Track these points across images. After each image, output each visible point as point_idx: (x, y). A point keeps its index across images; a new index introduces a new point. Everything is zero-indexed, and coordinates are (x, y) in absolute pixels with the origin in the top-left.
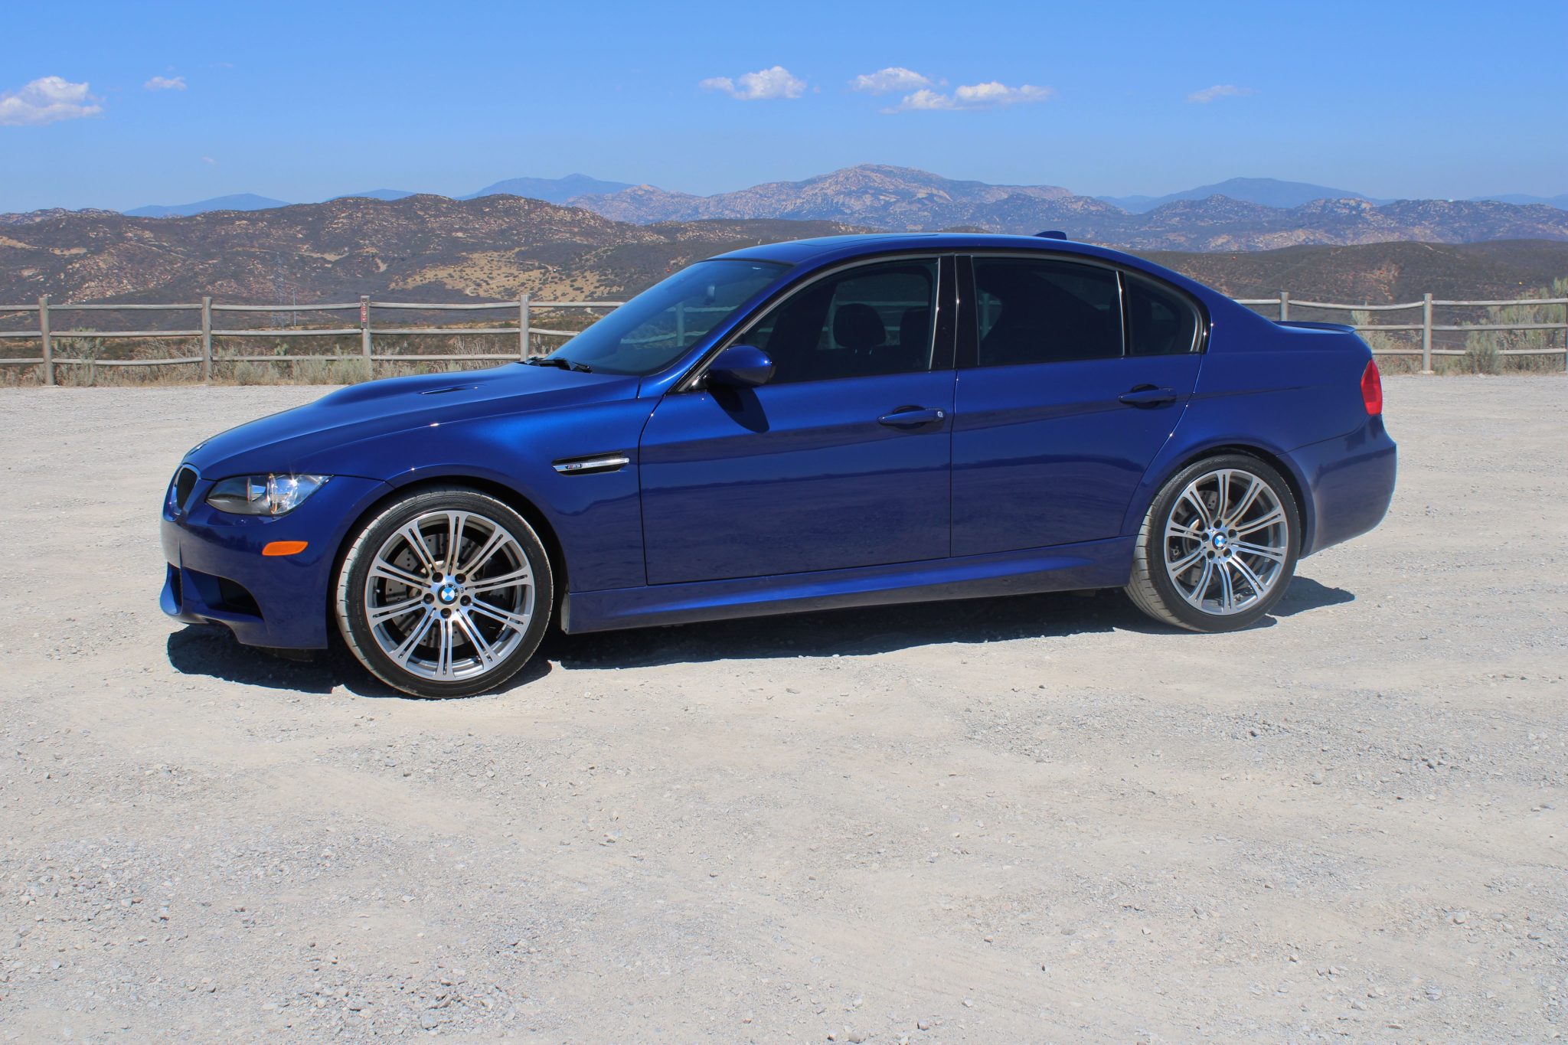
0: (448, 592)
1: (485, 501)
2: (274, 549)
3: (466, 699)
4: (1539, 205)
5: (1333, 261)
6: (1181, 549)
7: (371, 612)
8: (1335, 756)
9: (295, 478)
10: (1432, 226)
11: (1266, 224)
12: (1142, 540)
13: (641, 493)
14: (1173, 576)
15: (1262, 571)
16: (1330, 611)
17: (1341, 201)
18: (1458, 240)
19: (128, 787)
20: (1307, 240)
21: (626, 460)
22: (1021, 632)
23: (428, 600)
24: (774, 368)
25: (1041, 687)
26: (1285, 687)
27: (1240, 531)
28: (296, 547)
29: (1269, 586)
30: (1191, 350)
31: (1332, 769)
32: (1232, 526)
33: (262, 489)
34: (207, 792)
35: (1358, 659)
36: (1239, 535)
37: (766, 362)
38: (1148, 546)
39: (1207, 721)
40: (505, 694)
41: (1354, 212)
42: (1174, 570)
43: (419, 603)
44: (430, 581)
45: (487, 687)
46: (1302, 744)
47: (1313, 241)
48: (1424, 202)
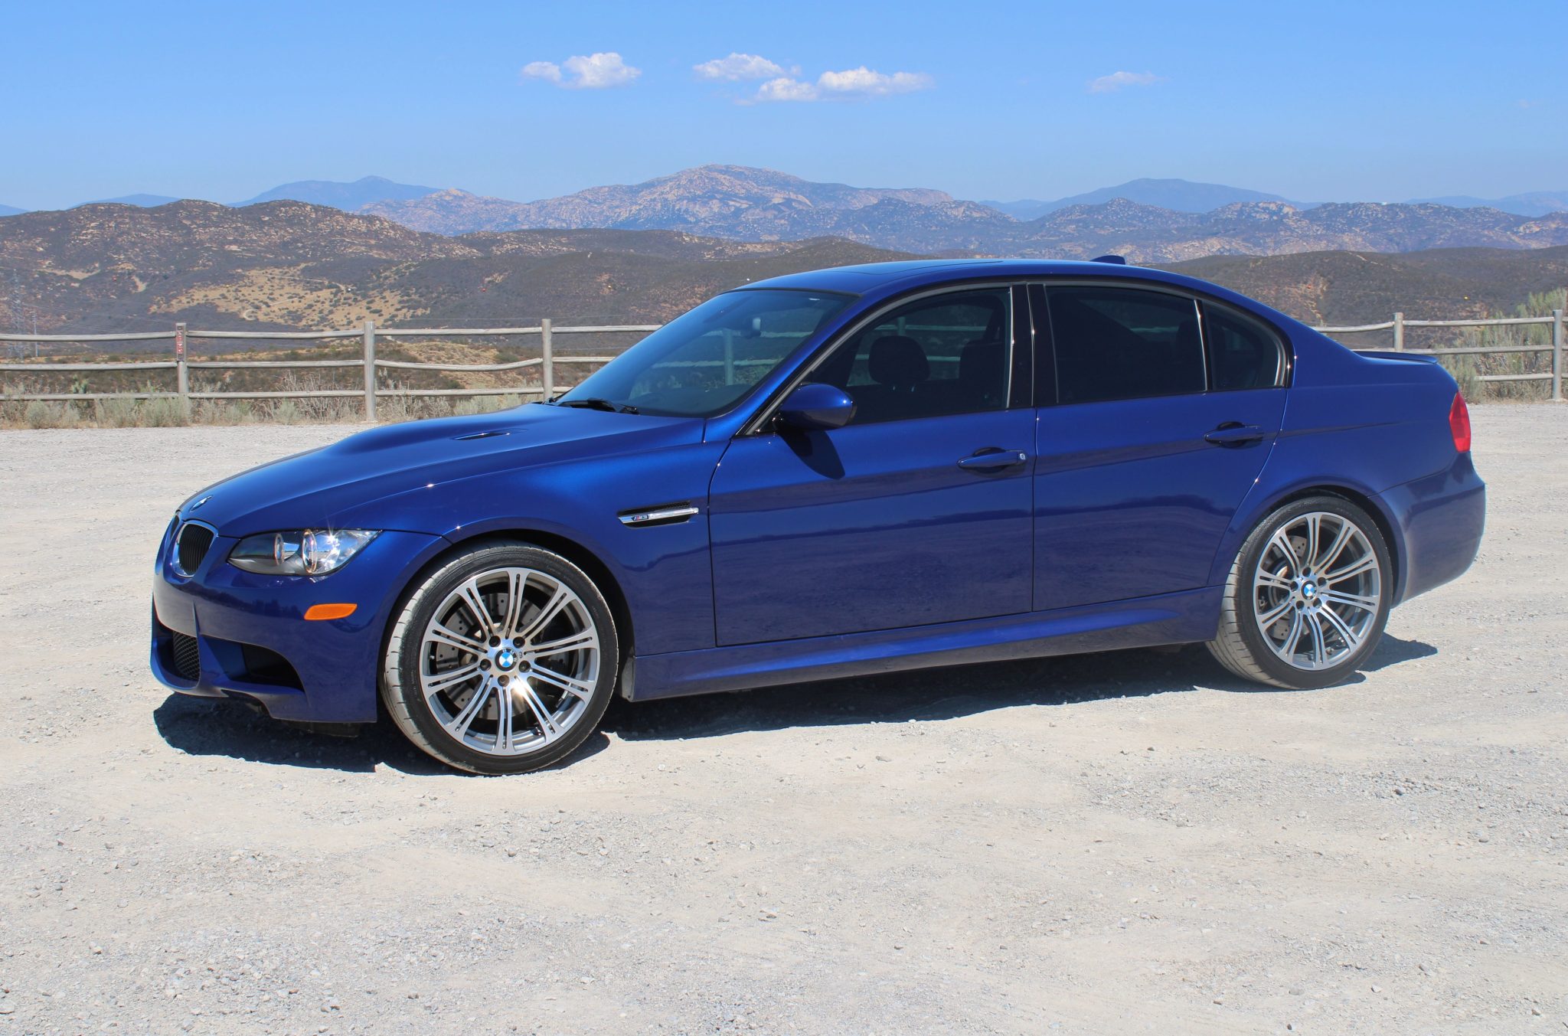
0: (506, 657)
1: (547, 556)
2: (316, 613)
3: (527, 775)
4: (1484, 208)
5: (1253, 274)
6: (1267, 599)
7: (425, 680)
8: (1493, 813)
9: (333, 534)
10: (1364, 232)
11: (1175, 232)
12: (1230, 590)
13: (711, 546)
14: (1263, 628)
15: (1353, 622)
16: (1418, 665)
17: (1260, 205)
18: (1394, 249)
19: (215, 875)
20: (1222, 250)
21: (695, 511)
22: (1098, 692)
23: (484, 666)
24: (856, 407)
25: (1151, 749)
26: (1407, 744)
27: (1330, 579)
28: (345, 610)
29: (1362, 638)
30: (1275, 383)
31: (1494, 827)
32: (1322, 574)
33: (296, 547)
34: (304, 878)
35: (1473, 714)
36: (1329, 583)
37: (845, 402)
38: (1238, 597)
39: (1344, 780)
40: (567, 769)
41: (1275, 218)
42: (1263, 623)
43: (474, 670)
44: (486, 646)
45: (550, 761)
46: (1456, 801)
47: (1229, 250)
48: (1354, 206)
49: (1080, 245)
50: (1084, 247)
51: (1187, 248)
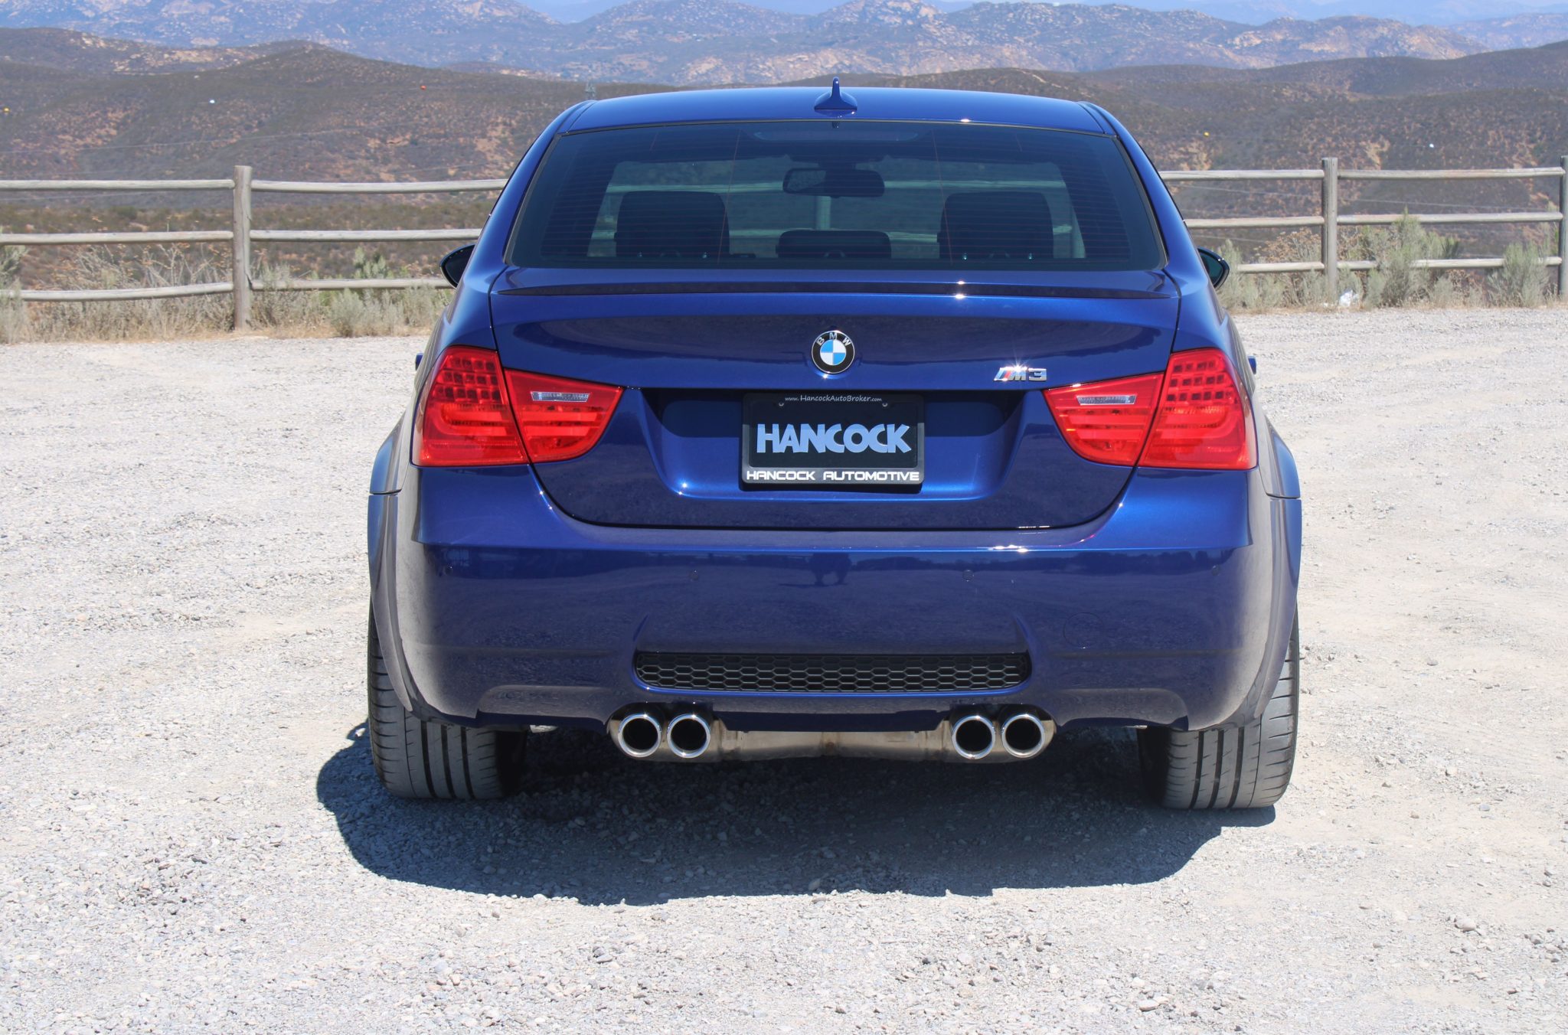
4: (1188, 12)
10: (1030, 44)
18: (1073, 67)
20: (839, 66)
41: (910, 22)
47: (850, 67)
48: (1017, 6)
49: (645, 58)
50: (650, 60)
51: (792, 63)
